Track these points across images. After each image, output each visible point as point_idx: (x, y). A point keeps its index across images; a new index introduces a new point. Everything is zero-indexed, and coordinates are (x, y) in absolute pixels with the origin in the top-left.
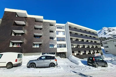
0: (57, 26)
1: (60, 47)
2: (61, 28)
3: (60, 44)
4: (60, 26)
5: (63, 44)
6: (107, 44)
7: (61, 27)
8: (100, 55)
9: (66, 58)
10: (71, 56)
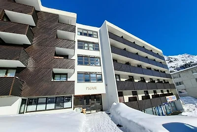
0: (81, 31)
1: (87, 80)
2: (90, 35)
3: (86, 73)
4: (87, 30)
5: (96, 73)
6: (180, 77)
7: (90, 33)
8: (176, 99)
9: (102, 110)
10: (115, 104)
